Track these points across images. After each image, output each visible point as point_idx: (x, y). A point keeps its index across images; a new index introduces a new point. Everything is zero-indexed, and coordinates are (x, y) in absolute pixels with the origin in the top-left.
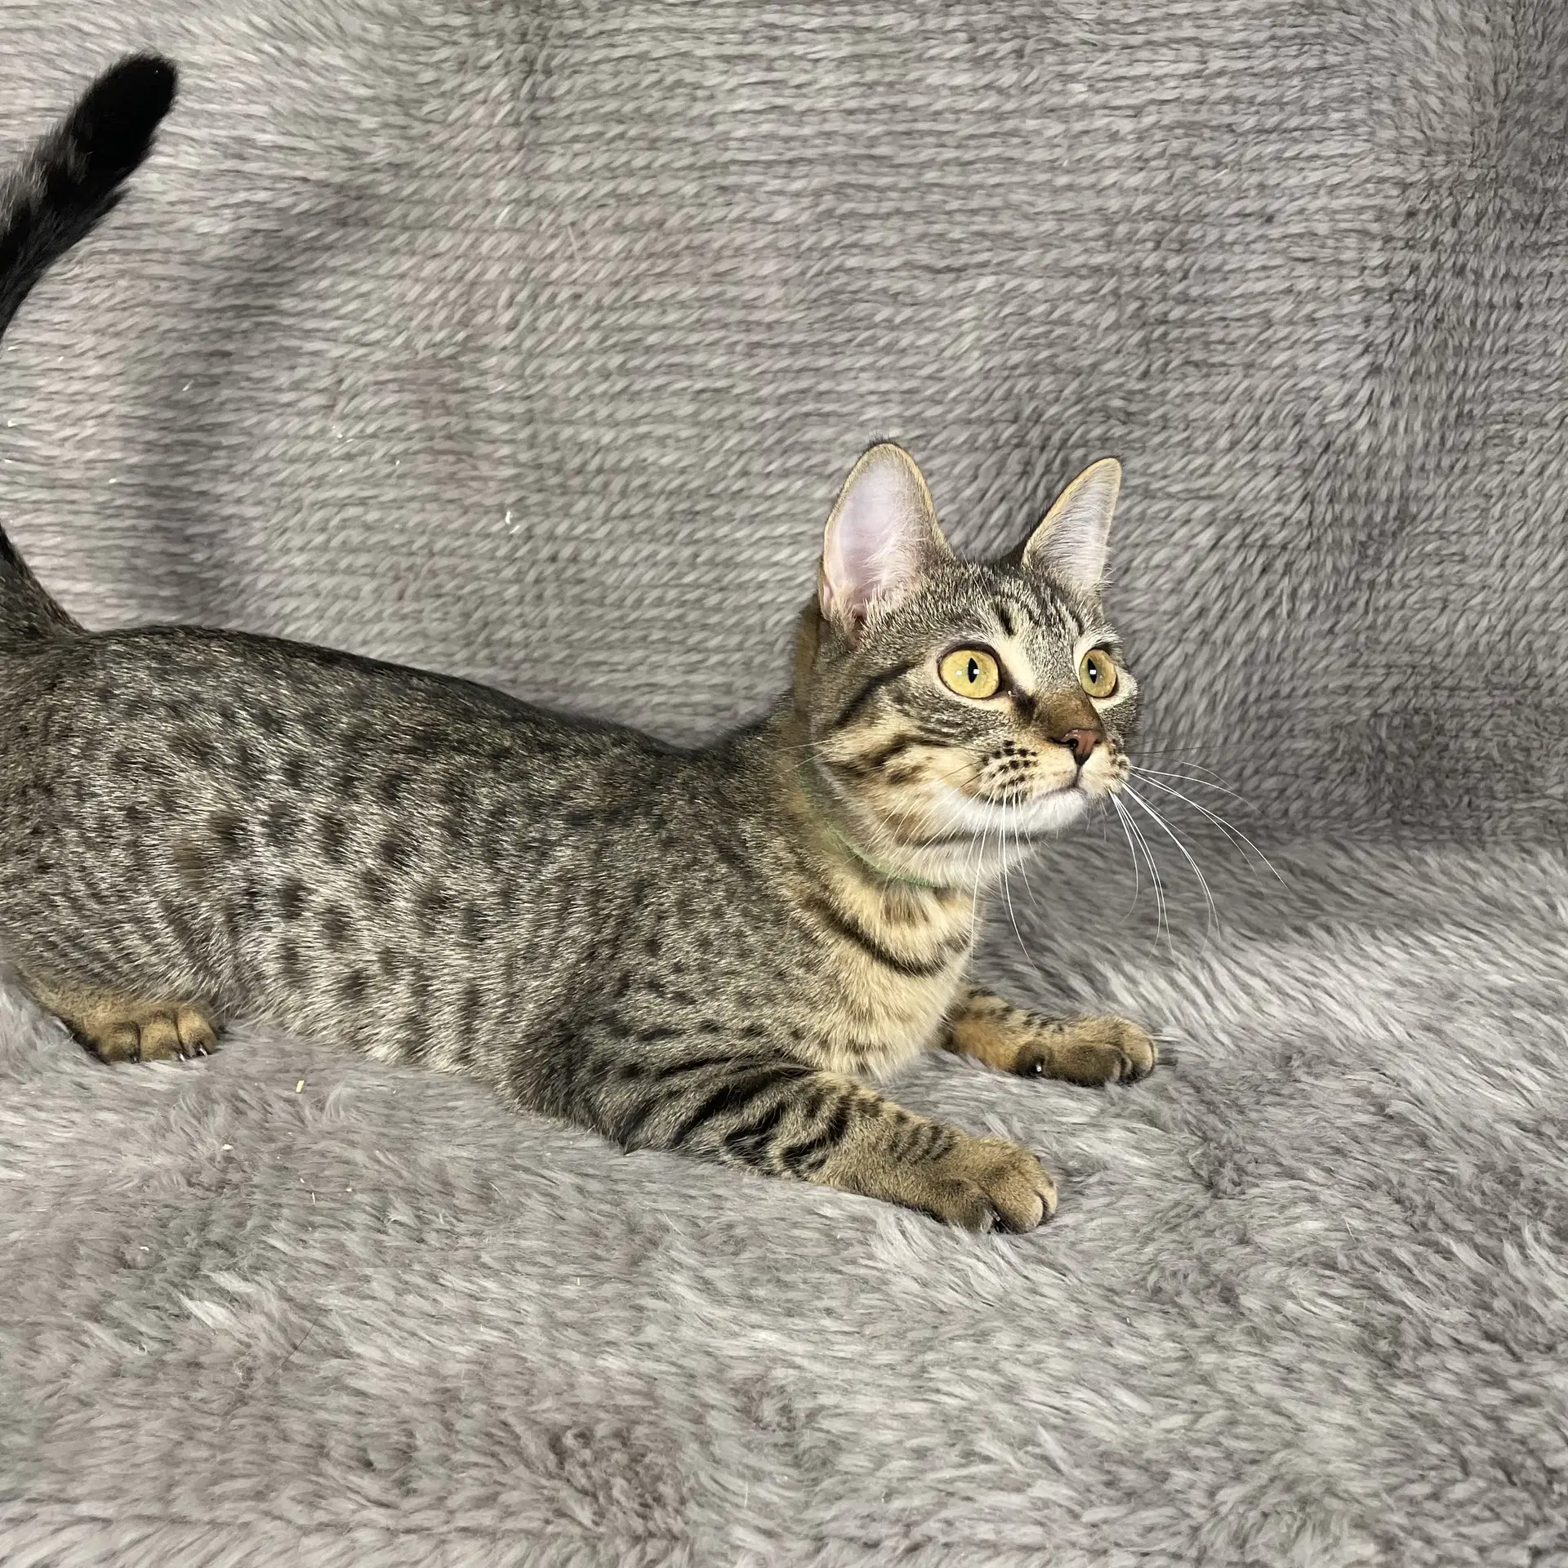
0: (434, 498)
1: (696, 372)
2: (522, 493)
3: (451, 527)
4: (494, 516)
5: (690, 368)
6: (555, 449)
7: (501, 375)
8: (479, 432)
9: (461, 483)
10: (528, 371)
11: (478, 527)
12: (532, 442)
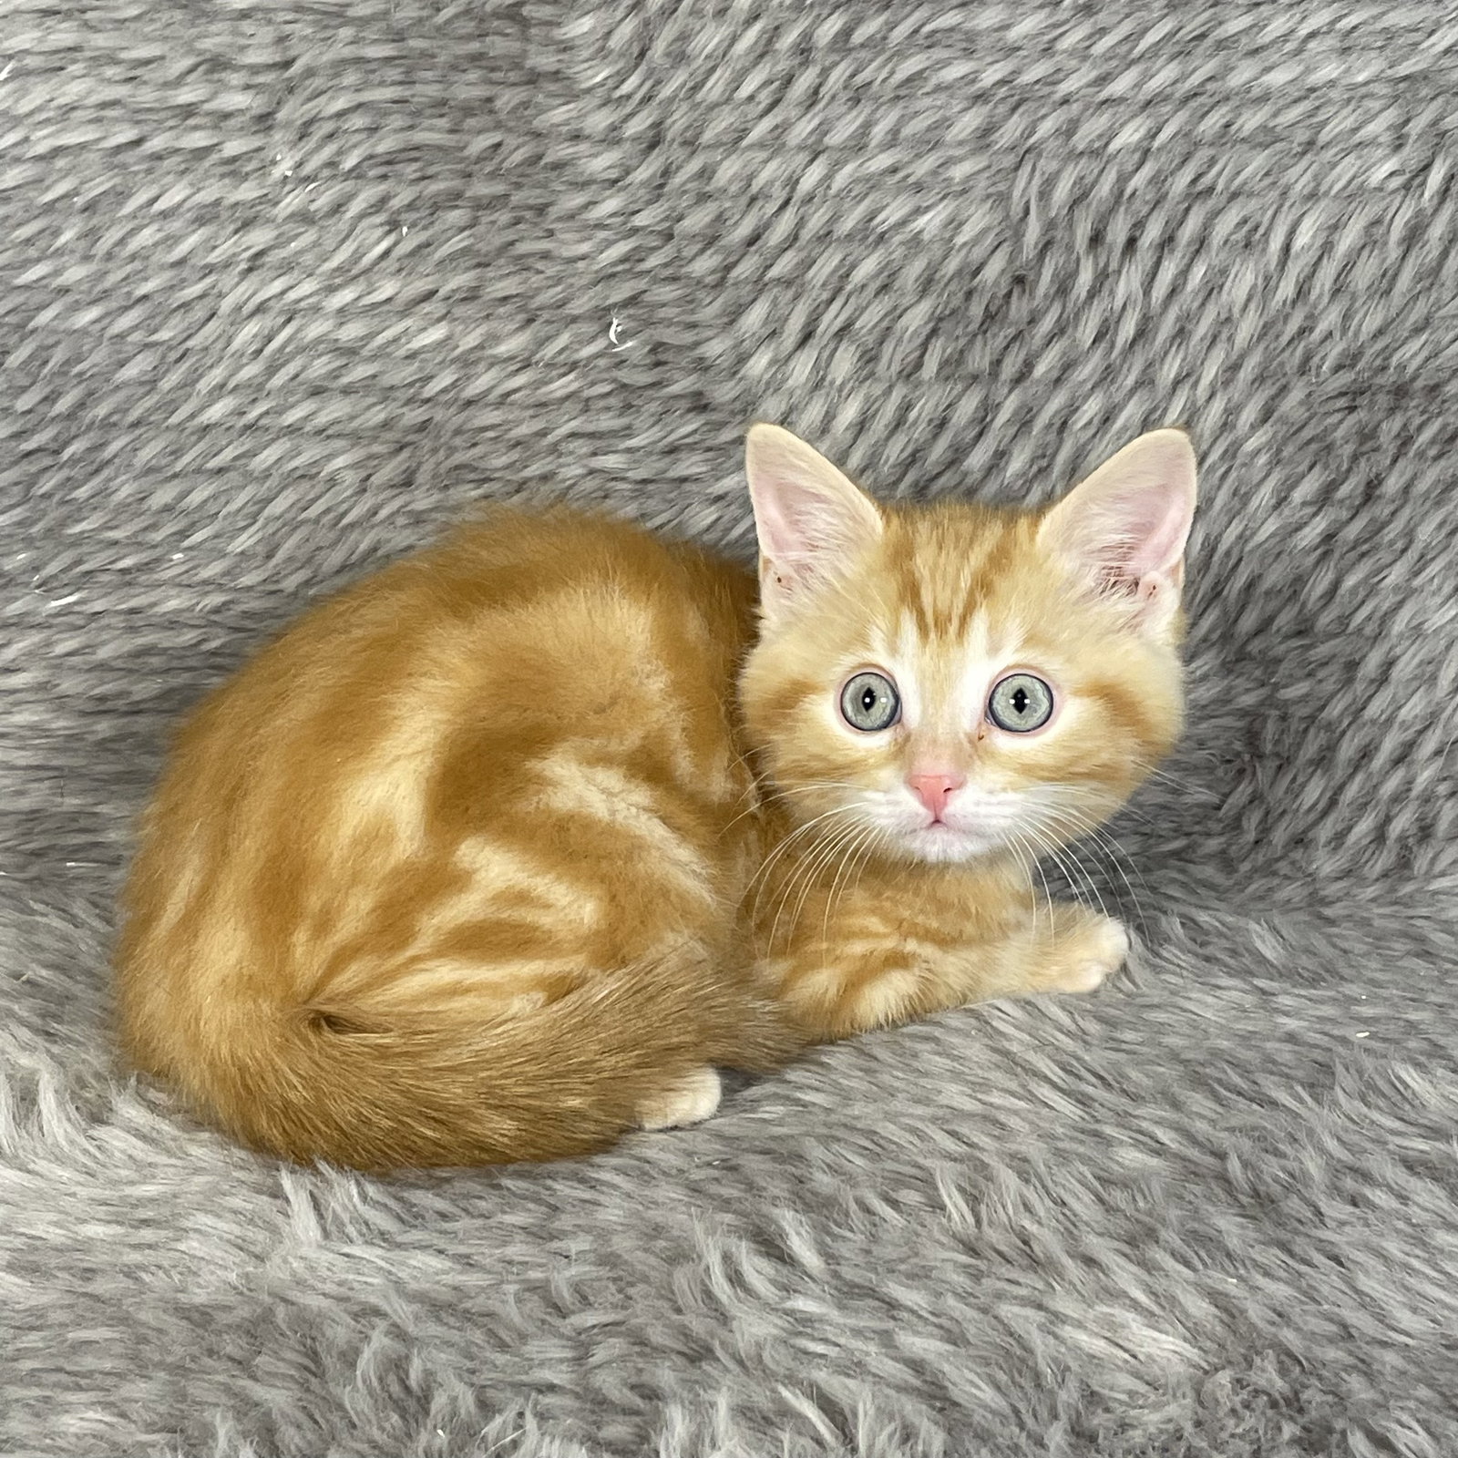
0: (472, 295)
1: (984, 42)
2: (642, 284)
3: (503, 349)
4: (587, 328)
5: (971, 37)
6: (703, 198)
7: (602, 53)
8: (558, 166)
9: (523, 264)
10: (659, 48)
11: (550, 351)
12: (657, 189)
